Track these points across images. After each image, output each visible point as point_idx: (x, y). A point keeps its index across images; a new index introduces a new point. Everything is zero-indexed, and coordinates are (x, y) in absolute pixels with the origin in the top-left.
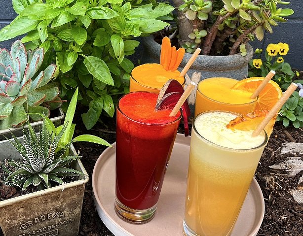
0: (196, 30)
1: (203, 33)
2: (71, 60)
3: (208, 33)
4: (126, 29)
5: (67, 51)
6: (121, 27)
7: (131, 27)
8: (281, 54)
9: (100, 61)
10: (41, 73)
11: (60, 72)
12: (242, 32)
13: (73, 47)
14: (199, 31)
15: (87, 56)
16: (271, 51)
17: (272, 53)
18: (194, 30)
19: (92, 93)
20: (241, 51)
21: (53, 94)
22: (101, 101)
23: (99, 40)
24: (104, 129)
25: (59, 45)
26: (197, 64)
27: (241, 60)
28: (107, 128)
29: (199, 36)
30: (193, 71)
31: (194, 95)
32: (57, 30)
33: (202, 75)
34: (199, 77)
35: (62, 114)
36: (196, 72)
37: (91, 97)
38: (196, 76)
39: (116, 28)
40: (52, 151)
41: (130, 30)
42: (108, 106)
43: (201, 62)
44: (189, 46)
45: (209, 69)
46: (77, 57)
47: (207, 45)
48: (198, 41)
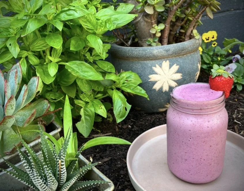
0: (155, 25)
1: (162, 27)
2: (53, 71)
3: (165, 26)
4: (99, 27)
5: (45, 63)
6: (94, 26)
7: (104, 24)
8: (213, 40)
9: (82, 64)
10: (25, 87)
11: (44, 84)
12: (192, 19)
13: (51, 58)
14: (158, 25)
15: (67, 62)
16: (206, 38)
17: (207, 40)
18: (153, 26)
19: (80, 101)
20: (195, 35)
21: (43, 107)
22: (91, 107)
23: (75, 44)
24: (98, 134)
25: (35, 58)
26: (164, 53)
27: (197, 43)
28: (100, 132)
29: (158, 29)
30: (162, 61)
31: (168, 81)
32: (29, 45)
33: (171, 62)
34: (168, 65)
35: (58, 127)
36: (164, 61)
37: (80, 105)
38: (166, 64)
39: (89, 27)
40: (62, 167)
41: (102, 27)
42: (100, 108)
43: (167, 51)
44: (152, 41)
45: (175, 56)
46: (58, 67)
47: (165, 38)
48: (159, 35)
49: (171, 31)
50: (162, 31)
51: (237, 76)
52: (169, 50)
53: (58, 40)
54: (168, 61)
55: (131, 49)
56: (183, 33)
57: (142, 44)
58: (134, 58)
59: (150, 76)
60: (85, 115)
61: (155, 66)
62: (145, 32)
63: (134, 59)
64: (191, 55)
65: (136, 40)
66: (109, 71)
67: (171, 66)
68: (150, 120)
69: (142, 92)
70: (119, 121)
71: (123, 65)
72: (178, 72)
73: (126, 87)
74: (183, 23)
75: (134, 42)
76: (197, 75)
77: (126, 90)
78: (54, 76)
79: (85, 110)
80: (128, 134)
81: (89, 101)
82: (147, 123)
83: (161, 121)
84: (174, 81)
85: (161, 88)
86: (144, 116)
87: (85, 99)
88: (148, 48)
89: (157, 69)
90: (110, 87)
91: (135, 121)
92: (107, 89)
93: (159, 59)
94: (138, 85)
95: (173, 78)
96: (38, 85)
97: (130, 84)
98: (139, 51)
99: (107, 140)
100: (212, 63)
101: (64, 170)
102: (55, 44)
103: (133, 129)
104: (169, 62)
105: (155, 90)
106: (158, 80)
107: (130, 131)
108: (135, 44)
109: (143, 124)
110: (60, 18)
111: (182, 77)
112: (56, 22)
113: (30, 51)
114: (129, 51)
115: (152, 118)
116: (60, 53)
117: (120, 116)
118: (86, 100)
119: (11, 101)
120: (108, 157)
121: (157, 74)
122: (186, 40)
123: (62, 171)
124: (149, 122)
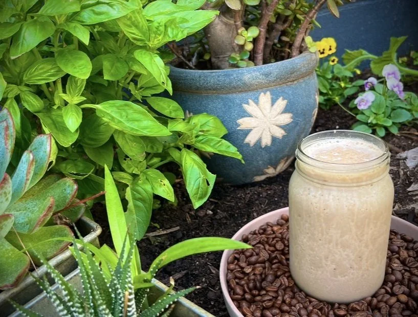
0: (242, 30)
1: (254, 32)
2: (73, 121)
3: (260, 31)
4: (153, 35)
5: (55, 107)
6: (144, 34)
7: (162, 29)
8: (330, 53)
9: (126, 105)
10: (27, 157)
13: (66, 97)
14: (247, 30)
15: (98, 103)
17: (321, 53)
18: (239, 31)
19: (123, 174)
20: (309, 46)
21: (63, 193)
22: (144, 183)
23: (110, 69)
24: (155, 231)
25: (34, 98)
26: (262, 79)
27: (313, 59)
28: (159, 227)
29: (249, 37)
30: (259, 93)
31: (269, 128)
32: (19, 73)
33: (273, 95)
34: (270, 100)
35: (95, 226)
36: (262, 94)
37: (123, 181)
38: (265, 98)
39: (136, 35)
40: (130, 304)
41: (160, 35)
42: (161, 185)
43: (267, 75)
44: (238, 59)
45: (280, 83)
46: (82, 113)
47: (260, 52)
48: (249, 47)
49: (267, 39)
50: (255, 41)
51: (375, 114)
52: (270, 74)
53: (81, 62)
54: (268, 93)
55: (204, 73)
56: (287, 42)
57: (219, 64)
58: (210, 89)
59: (240, 121)
60: (135, 198)
61: (248, 103)
62: (223, 42)
63: (209, 91)
64: (304, 81)
65: (207, 57)
66: (173, 115)
67: (273, 102)
68: (244, 198)
69: (231, 151)
70: (197, 204)
71: (189, 103)
72: (286, 111)
73: (202, 143)
74: (286, 25)
75: (201, 60)
76: (314, 114)
77: (204, 148)
78: (77, 131)
79: (133, 190)
80: (209, 226)
81: (138, 173)
82: (239, 204)
83: (262, 197)
84: (281, 127)
85: (259, 141)
86: (231, 192)
87: (132, 169)
88: (234, 71)
89: (250, 107)
90: (172, 145)
91: (216, 201)
92: (168, 148)
93: (253, 90)
94: (222, 138)
95: (278, 123)
96: (50, 151)
97: (209, 137)
98: (219, 77)
99: (206, 244)
100: (330, 93)
101: (133, 309)
102: (75, 70)
103: (217, 217)
104: (271, 94)
105: (248, 144)
106: (254, 127)
107: (212, 219)
108: (204, 65)
109: (234, 206)
110: (81, 19)
111: (292, 120)
112: (75, 27)
113: (23, 84)
114: (200, 77)
115: (246, 194)
116: (82, 87)
117: (198, 195)
118: (134, 172)
119: (6, 186)
120: (181, 271)
121: (252, 117)
122: (294, 54)
123: (129, 312)
124: (243, 202)
